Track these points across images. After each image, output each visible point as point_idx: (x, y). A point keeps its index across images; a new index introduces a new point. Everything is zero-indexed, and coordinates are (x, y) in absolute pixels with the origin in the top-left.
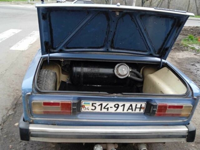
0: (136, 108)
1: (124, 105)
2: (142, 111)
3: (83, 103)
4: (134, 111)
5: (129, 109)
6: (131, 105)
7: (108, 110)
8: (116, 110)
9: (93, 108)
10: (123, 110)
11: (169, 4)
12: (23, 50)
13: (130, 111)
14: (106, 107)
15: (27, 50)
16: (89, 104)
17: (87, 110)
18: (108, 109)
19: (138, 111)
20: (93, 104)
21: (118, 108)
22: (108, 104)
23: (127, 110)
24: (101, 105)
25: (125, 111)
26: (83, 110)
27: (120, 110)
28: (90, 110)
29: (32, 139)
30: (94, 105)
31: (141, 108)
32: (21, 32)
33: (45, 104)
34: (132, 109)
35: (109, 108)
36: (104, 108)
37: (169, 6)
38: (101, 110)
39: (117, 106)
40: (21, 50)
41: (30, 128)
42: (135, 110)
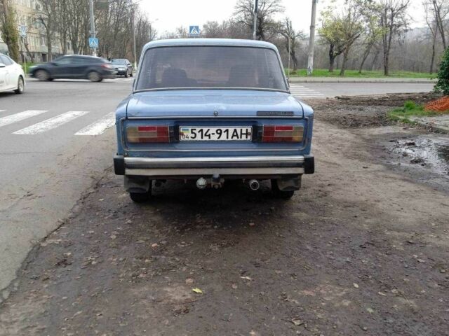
0: (241, 134)
1: (227, 131)
2: (249, 138)
3: (181, 129)
4: (240, 139)
5: (233, 136)
6: (235, 131)
7: (210, 138)
8: (219, 138)
9: (193, 135)
10: (227, 138)
11: (388, 54)
12: (97, 134)
13: (235, 138)
14: (208, 134)
15: (102, 134)
16: (188, 130)
17: (186, 139)
18: (209, 136)
19: (244, 137)
20: (192, 130)
21: (220, 134)
22: (209, 130)
23: (232, 138)
24: (202, 130)
25: (230, 139)
26: (182, 138)
27: (224, 137)
28: (190, 139)
29: (129, 172)
30: (194, 131)
31: (247, 134)
32: (88, 114)
33: (141, 129)
34: (237, 135)
35: (211, 135)
36: (206, 135)
37: (387, 59)
38: (202, 138)
39: (219, 132)
40: (93, 134)
41: (125, 158)
42: (241, 137)
